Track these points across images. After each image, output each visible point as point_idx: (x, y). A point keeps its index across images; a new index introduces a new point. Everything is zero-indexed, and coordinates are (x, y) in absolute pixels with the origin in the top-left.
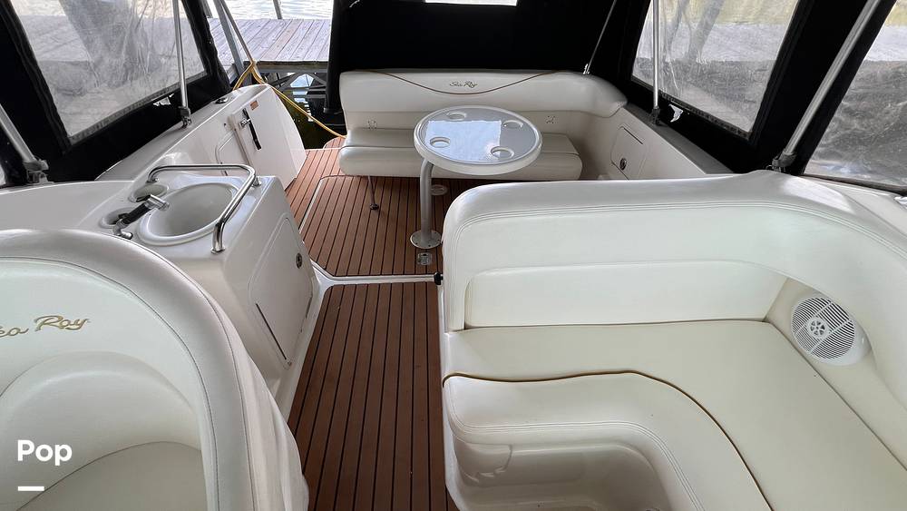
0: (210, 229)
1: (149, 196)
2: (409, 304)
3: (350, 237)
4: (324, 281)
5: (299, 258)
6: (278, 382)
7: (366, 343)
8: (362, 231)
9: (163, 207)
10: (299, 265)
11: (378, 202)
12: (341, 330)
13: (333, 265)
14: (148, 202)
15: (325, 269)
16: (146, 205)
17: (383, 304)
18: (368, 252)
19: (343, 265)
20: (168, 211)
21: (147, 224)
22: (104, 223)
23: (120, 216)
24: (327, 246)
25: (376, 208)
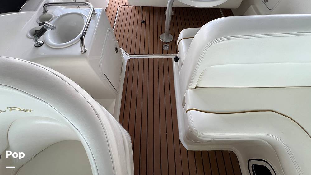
0: (78, 39)
1: (44, 23)
2: (161, 67)
3: (134, 37)
4: (126, 57)
5: (116, 49)
6: (115, 100)
7: (146, 84)
8: (139, 33)
9: (53, 28)
10: (117, 52)
11: (144, 19)
12: (135, 78)
13: (128, 49)
14: (45, 26)
15: (126, 51)
16: (45, 27)
17: (151, 67)
18: (142, 44)
19: (133, 50)
20: (56, 30)
21: (48, 36)
22: (29, 35)
23: (36, 31)
24: (125, 41)
25: (144, 22)
